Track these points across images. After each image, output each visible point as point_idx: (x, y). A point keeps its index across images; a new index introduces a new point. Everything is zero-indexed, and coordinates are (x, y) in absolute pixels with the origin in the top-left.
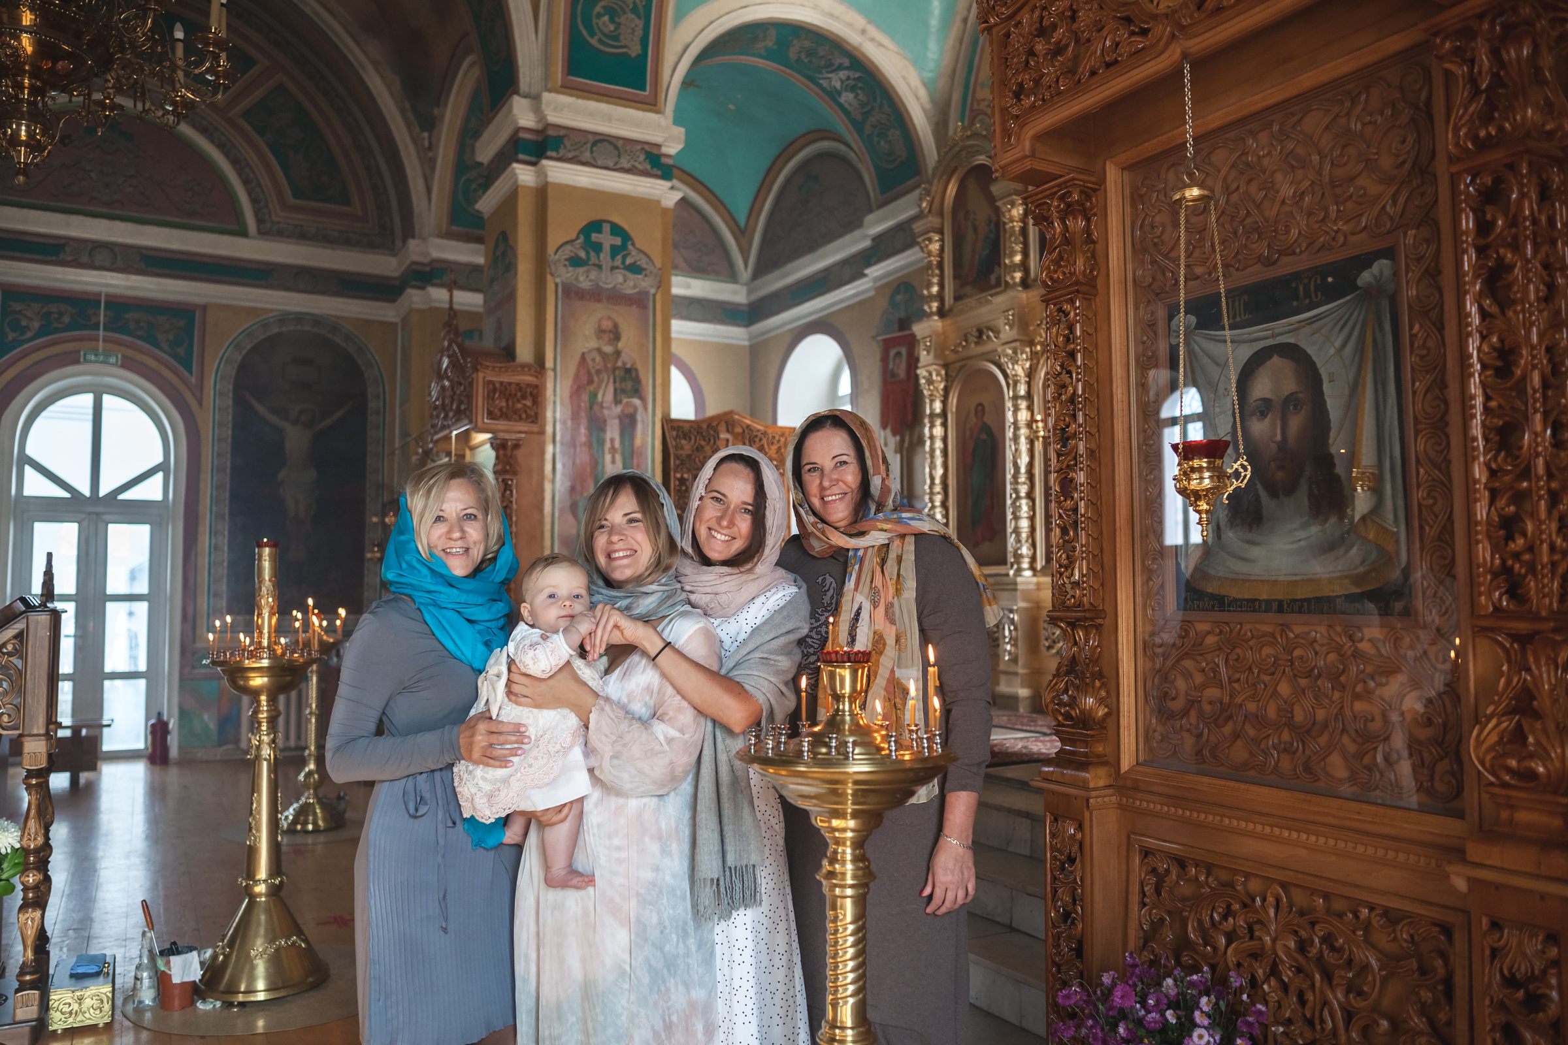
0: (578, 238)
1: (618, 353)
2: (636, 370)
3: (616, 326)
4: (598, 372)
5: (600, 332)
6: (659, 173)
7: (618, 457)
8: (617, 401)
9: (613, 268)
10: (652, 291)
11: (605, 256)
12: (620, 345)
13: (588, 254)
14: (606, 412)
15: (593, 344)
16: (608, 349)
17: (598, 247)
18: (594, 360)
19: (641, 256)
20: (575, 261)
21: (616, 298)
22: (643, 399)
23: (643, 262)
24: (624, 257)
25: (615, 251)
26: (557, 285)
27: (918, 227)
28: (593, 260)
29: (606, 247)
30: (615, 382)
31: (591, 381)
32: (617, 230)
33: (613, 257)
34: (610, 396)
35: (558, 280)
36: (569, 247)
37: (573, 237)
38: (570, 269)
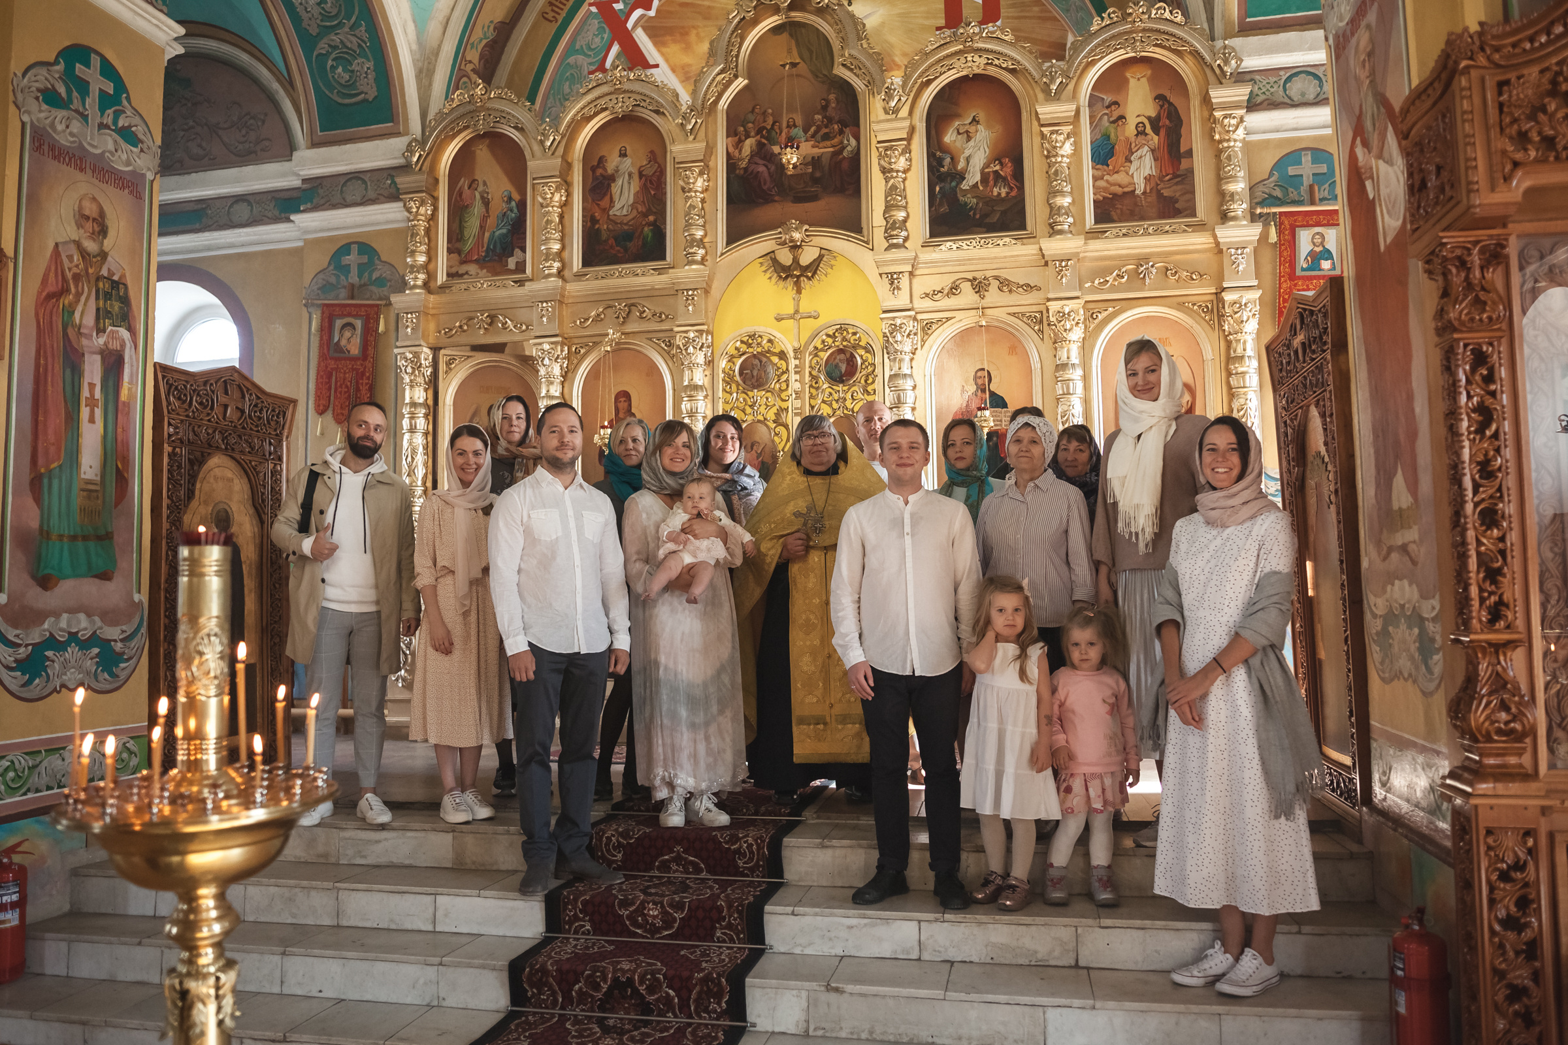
0: (56, 62)
1: (103, 255)
2: (125, 285)
3: (102, 214)
4: (77, 277)
5: (82, 218)
6: (165, 10)
7: (98, 412)
8: (100, 331)
9: (102, 126)
10: (150, 176)
11: (92, 102)
12: (108, 243)
13: (69, 91)
14: (84, 342)
15: (72, 233)
16: (91, 246)
17: (83, 87)
18: (70, 258)
19: (137, 120)
20: (50, 97)
21: (102, 171)
22: (131, 330)
23: (139, 130)
24: (117, 114)
25: (106, 101)
26: (23, 124)
27: (403, 181)
28: (76, 104)
29: (94, 89)
30: (97, 298)
31: (65, 291)
32: (108, 70)
33: (102, 110)
34: (89, 320)
35: (26, 118)
36: (43, 71)
37: (52, 59)
38: (45, 107)
